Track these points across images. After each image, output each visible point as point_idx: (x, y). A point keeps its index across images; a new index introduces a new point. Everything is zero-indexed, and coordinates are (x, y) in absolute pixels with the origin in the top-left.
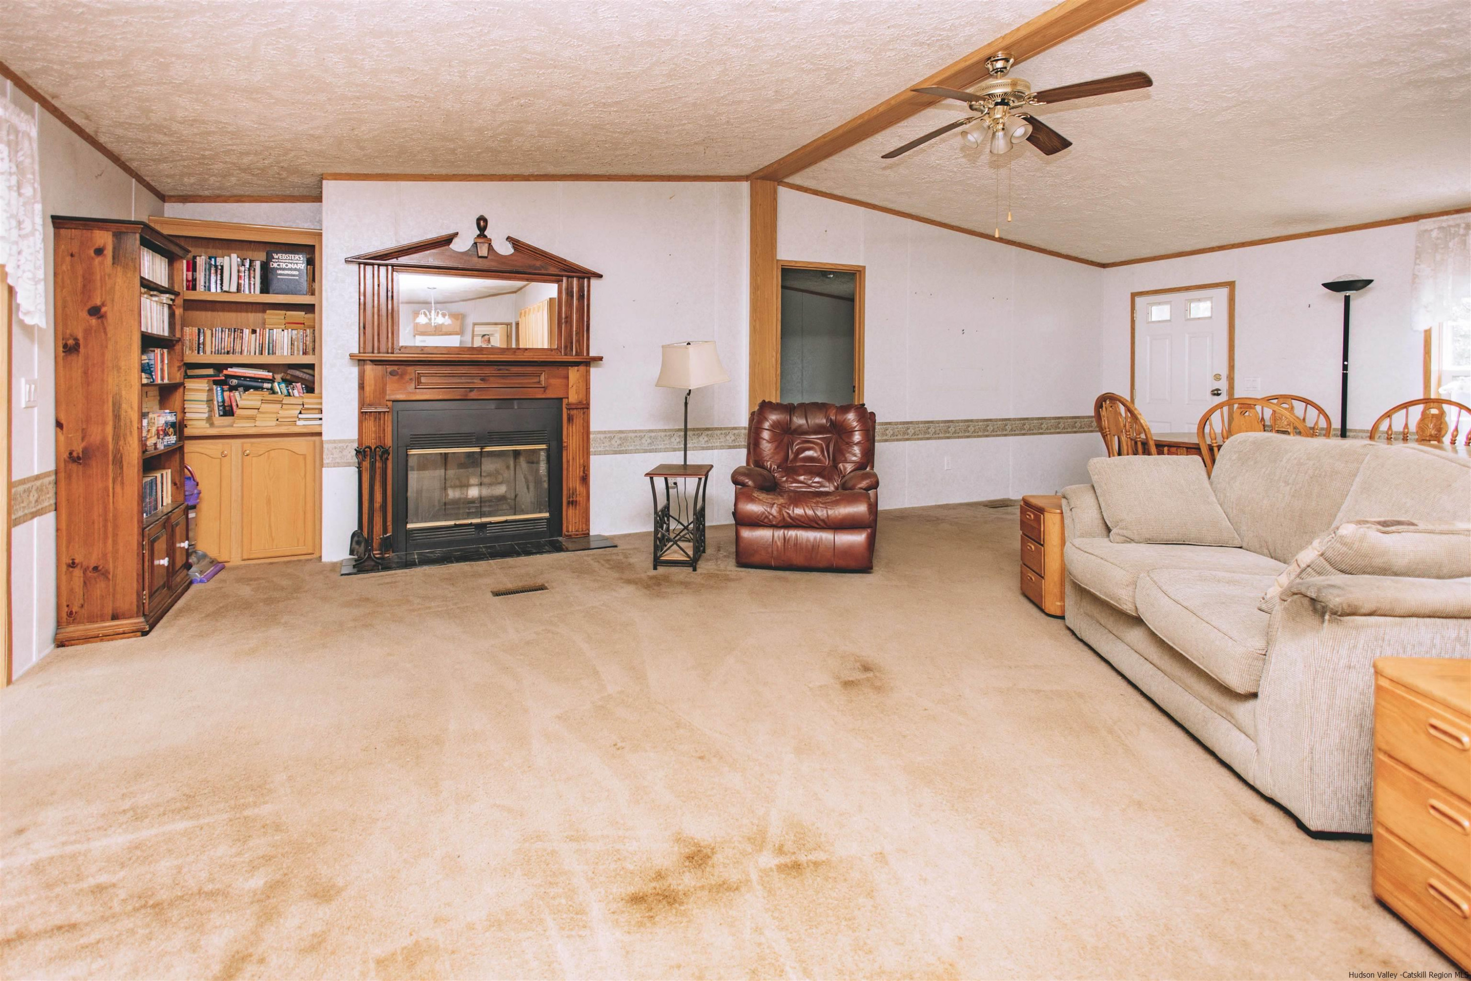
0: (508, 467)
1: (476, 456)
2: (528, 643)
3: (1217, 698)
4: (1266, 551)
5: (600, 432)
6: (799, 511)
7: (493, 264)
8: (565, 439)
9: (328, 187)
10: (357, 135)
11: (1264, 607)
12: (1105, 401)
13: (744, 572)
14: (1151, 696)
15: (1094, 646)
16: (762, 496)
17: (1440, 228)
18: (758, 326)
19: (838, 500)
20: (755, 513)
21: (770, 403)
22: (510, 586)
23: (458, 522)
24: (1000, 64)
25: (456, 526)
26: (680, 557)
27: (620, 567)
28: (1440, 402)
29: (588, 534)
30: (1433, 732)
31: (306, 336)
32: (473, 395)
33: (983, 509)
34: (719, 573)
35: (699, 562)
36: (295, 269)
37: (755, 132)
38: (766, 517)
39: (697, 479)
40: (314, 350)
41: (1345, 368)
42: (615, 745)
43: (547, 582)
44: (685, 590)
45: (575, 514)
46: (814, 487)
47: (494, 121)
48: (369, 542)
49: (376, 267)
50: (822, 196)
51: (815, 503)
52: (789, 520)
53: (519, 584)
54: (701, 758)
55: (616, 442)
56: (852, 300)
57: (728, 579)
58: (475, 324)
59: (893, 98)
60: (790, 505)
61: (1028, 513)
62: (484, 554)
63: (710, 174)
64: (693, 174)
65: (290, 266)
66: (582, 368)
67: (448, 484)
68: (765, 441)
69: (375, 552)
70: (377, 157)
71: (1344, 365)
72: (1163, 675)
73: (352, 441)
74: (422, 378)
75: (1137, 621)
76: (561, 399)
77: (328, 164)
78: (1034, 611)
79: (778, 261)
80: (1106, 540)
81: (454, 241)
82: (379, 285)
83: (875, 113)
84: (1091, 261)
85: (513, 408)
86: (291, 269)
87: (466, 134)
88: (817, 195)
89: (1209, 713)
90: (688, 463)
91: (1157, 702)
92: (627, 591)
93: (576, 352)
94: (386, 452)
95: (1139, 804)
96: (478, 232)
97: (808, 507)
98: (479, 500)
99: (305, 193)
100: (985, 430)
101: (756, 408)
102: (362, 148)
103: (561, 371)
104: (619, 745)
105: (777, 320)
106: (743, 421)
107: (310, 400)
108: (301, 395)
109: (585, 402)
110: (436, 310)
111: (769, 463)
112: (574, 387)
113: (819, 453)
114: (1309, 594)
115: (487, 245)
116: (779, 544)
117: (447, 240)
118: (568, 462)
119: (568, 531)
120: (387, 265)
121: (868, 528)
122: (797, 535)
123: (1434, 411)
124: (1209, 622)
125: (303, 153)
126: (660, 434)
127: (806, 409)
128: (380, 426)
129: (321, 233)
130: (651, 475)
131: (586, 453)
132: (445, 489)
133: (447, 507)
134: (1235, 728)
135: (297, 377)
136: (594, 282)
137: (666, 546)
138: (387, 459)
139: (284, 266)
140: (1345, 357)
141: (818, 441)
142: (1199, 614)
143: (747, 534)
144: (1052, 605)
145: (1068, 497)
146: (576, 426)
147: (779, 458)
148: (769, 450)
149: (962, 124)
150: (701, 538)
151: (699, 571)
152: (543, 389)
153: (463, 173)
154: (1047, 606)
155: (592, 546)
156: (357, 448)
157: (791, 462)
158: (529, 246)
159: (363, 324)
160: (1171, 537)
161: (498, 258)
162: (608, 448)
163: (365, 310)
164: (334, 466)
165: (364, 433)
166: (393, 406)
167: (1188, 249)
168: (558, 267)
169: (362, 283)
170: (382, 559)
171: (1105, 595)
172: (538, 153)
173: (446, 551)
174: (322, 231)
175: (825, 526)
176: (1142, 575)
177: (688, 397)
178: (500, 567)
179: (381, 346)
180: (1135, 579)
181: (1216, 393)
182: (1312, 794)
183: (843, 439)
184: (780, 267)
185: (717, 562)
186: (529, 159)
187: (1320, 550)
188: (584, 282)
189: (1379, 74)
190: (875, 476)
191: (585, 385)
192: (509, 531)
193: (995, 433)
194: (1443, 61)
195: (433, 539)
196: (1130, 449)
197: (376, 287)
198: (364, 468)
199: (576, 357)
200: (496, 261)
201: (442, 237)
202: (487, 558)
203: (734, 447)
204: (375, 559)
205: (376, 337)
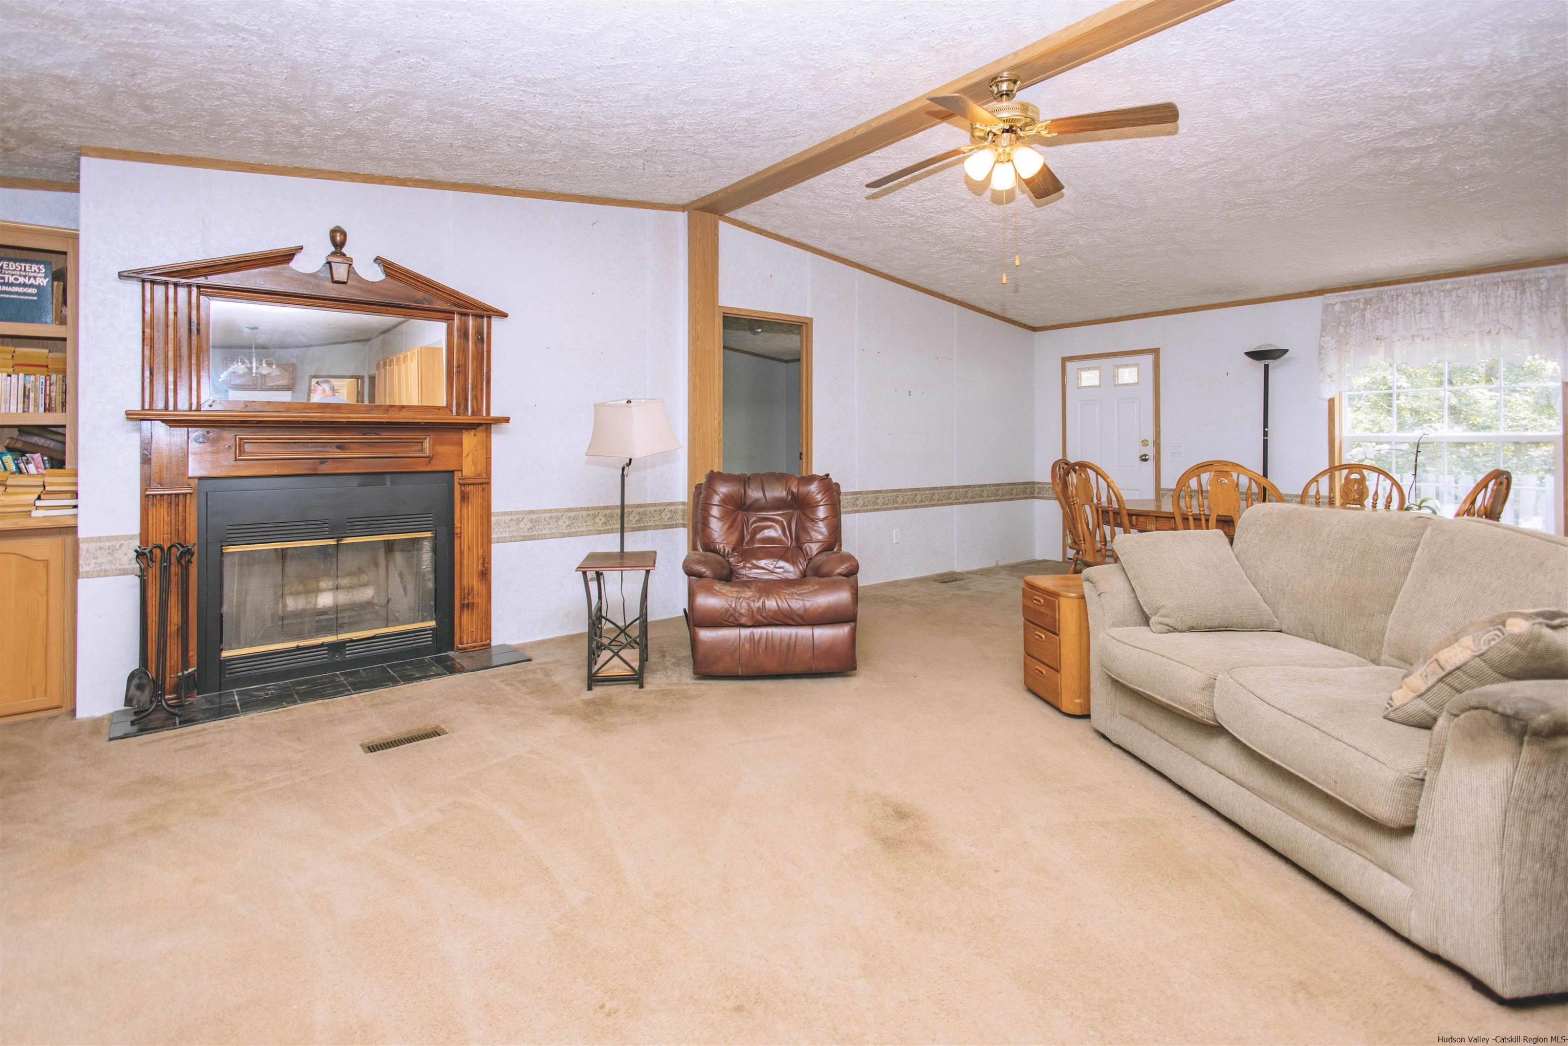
0: (377, 564)
1: (330, 550)
2: (430, 830)
5: (504, 514)
6: (771, 604)
7: (357, 292)
8: (457, 524)
9: (90, 167)
10: (139, 85)
11: (1392, 715)
13: (705, 685)
14: (1234, 818)
17: (1342, 303)
18: (698, 382)
19: (810, 589)
20: (717, 609)
21: (720, 473)
22: (388, 733)
23: (302, 643)
24: (1004, 87)
25: (298, 648)
26: (622, 670)
27: (543, 689)
29: (490, 644)
31: (51, 385)
32: (324, 468)
33: (936, 585)
34: (673, 688)
35: (646, 675)
36: (32, 286)
37: (709, 146)
38: (732, 615)
39: (638, 572)
40: (64, 405)
41: (1265, 434)
42: (602, 1007)
43: (444, 722)
45: (472, 620)
46: (778, 573)
47: (366, 87)
48: (157, 683)
49: (171, 289)
50: (768, 237)
51: (789, 595)
52: (759, 616)
53: (402, 730)
54: (739, 1009)
55: (525, 526)
56: (797, 362)
57: (689, 697)
59: (875, 119)
60: (758, 598)
61: (1036, 597)
62: (343, 685)
63: (641, 198)
64: (622, 197)
65: (22, 280)
66: (481, 434)
67: (287, 589)
68: (715, 520)
69: (166, 697)
70: (172, 127)
71: (1264, 431)
73: (131, 537)
74: (246, 446)
75: (1216, 730)
76: (453, 472)
77: (89, 131)
78: (1046, 709)
79: (719, 306)
80: (1145, 628)
81: (296, 258)
82: (176, 314)
83: (852, 136)
84: (1024, 325)
85: (384, 485)
86: (25, 285)
87: (320, 104)
88: (762, 234)
89: (1328, 843)
90: (626, 550)
92: (560, 727)
93: (473, 411)
94: (189, 552)
96: (333, 249)
97: (779, 598)
98: (334, 609)
99: (51, 177)
100: (932, 499)
101: (702, 480)
102: (149, 110)
103: (453, 436)
104: (609, 1005)
105: (719, 376)
106: (681, 493)
107: (56, 480)
108: (41, 471)
109: (484, 476)
110: (257, 356)
111: (721, 546)
112: (471, 456)
113: (780, 532)
114: (1499, 709)
115: (347, 266)
116: (748, 647)
117: (287, 256)
118: (462, 553)
119: (461, 643)
120: (189, 286)
121: (850, 621)
122: (767, 633)
123: (1355, 476)
124: (1341, 738)
125: (44, 108)
126: (581, 513)
127: (764, 479)
128: (177, 513)
129: (78, 235)
130: (584, 570)
131: (487, 541)
132: (283, 597)
133: (285, 622)
135: (36, 445)
136: (496, 322)
137: (603, 656)
138: (190, 561)
139: (12, 279)
140: (1266, 425)
141: (778, 518)
142: (1323, 728)
143: (705, 634)
144: (1071, 702)
145: (1093, 579)
146: (472, 506)
147: (734, 538)
148: (721, 530)
150: (644, 640)
151: (647, 687)
152: (427, 459)
153: (309, 166)
154: (1064, 704)
155: (495, 663)
156: (139, 547)
157: (747, 543)
158: (407, 271)
159: (149, 369)
160: (1216, 622)
161: (363, 286)
162: (514, 534)
163: (152, 347)
164: (99, 576)
165: (150, 526)
166: (199, 485)
167: (1116, 315)
168: (447, 301)
169: (148, 309)
170: (180, 706)
171: (1171, 699)
172: (423, 146)
173: (283, 684)
174: (78, 230)
175: (802, 622)
176: (1220, 677)
177: (626, 469)
178: (370, 704)
179: (179, 400)
180: (1212, 681)
181: (1144, 459)
182: (1506, 954)
183: (807, 516)
184: (722, 315)
185: (667, 672)
186: (410, 154)
187: (1474, 648)
188: (483, 322)
189: (1351, 138)
190: (850, 558)
191: (484, 454)
192: (380, 648)
193: (941, 502)
194: (1411, 129)
195: (264, 670)
196: (1101, 521)
197: (171, 316)
198: (150, 576)
199: (472, 418)
200: (361, 289)
201: (278, 251)
202: (348, 690)
203: (671, 526)
204: (168, 708)
205: (171, 387)
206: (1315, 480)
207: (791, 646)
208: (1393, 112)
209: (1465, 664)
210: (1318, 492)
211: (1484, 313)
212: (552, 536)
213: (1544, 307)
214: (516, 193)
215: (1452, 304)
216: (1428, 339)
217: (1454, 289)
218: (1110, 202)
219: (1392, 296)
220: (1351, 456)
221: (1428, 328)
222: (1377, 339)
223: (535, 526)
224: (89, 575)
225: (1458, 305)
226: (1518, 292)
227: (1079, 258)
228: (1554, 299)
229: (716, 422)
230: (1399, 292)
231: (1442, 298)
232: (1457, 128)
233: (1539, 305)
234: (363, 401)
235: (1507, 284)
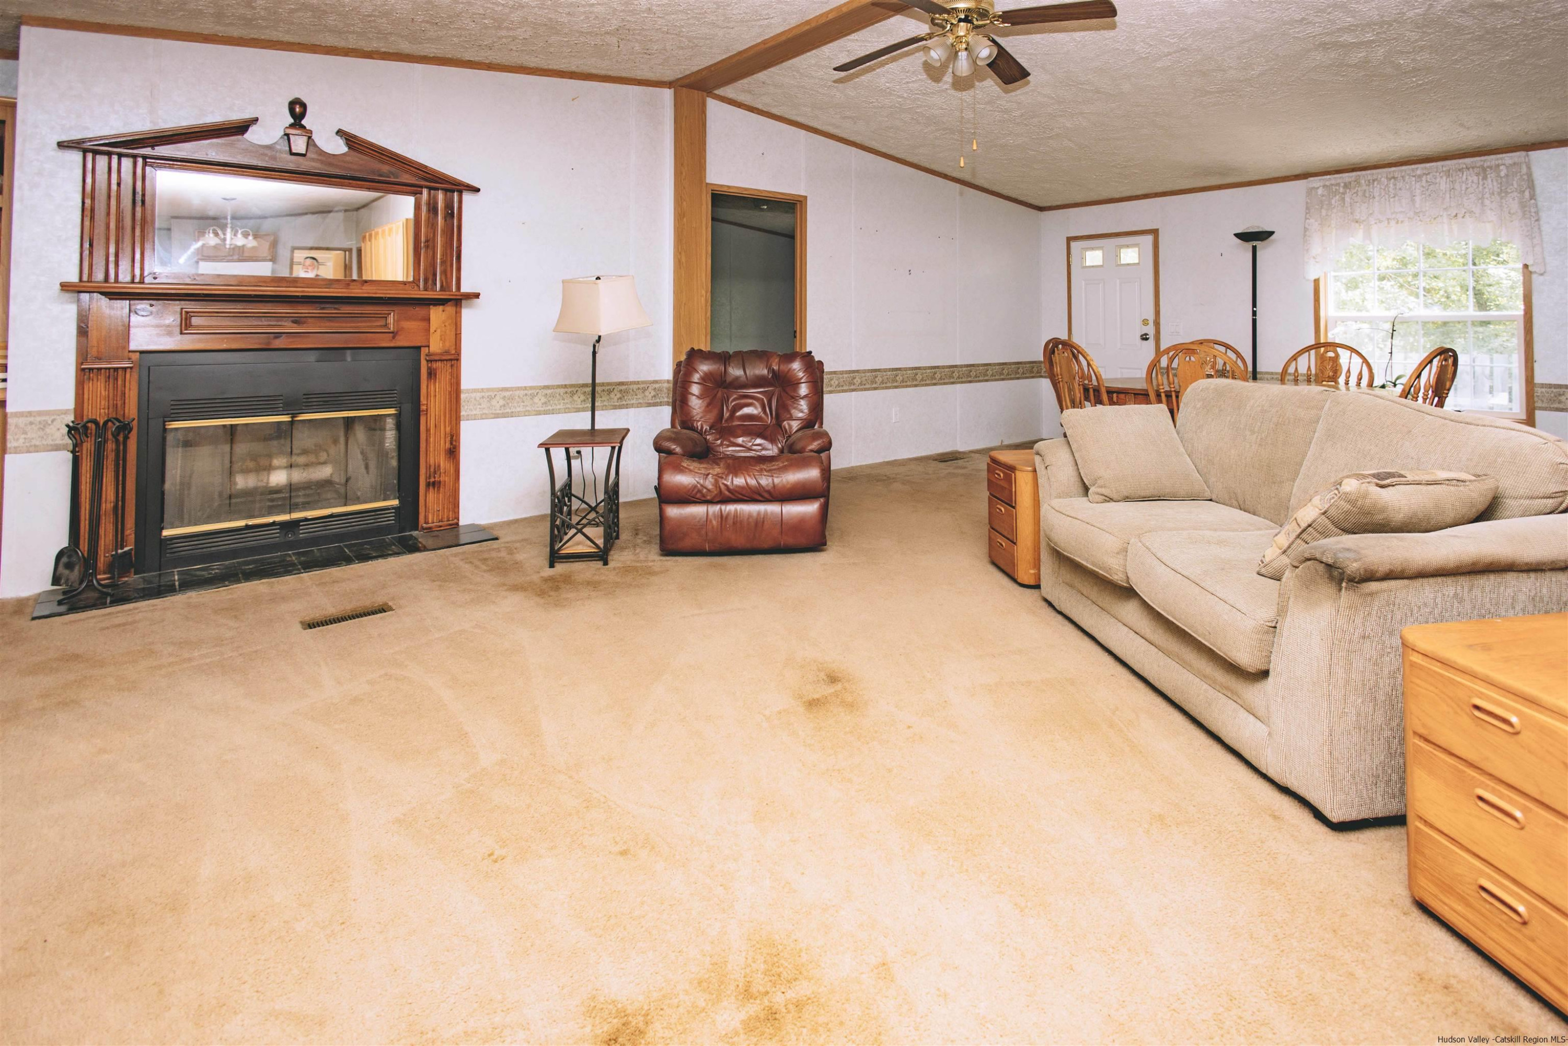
0: (335, 442)
1: (284, 427)
2: (355, 700)
3: (1220, 675)
4: (1235, 503)
5: (475, 391)
6: (739, 481)
7: (318, 165)
8: (423, 400)
9: (30, 37)
11: (1263, 571)
12: (1057, 347)
13: (671, 561)
14: (1145, 675)
15: (1076, 619)
16: (694, 465)
17: (1324, 186)
18: (683, 260)
19: (785, 466)
20: (685, 487)
21: (700, 351)
22: (332, 610)
23: (251, 522)
25: (247, 527)
26: (586, 548)
27: (501, 568)
28: (1334, 346)
29: (457, 524)
30: (1477, 713)
32: (278, 343)
34: (638, 565)
35: (612, 552)
37: (683, 26)
38: (699, 491)
39: (610, 448)
41: (1254, 313)
42: (490, 855)
43: (393, 599)
44: (593, 594)
45: (438, 499)
46: (754, 450)
48: (90, 562)
49: (115, 159)
50: (759, 114)
51: (758, 471)
52: (727, 493)
53: (349, 606)
54: (624, 853)
55: (497, 403)
56: (791, 236)
57: (652, 573)
58: (294, 249)
60: (727, 475)
61: (997, 472)
62: (293, 565)
63: (624, 75)
64: (603, 72)
66: (450, 309)
67: (236, 467)
68: (694, 397)
69: (99, 577)
71: (1253, 311)
72: (1156, 650)
73: (66, 412)
74: (193, 319)
75: (1128, 592)
76: (419, 348)
77: (29, 2)
78: (1005, 581)
79: (707, 184)
80: (1085, 499)
81: (250, 129)
82: (119, 184)
83: (824, 20)
84: (1030, 205)
85: (345, 360)
88: (753, 112)
90: (597, 427)
91: (1151, 681)
92: (512, 602)
93: (442, 286)
94: (124, 428)
95: (1161, 818)
96: (292, 121)
97: (749, 476)
98: (288, 488)
100: (933, 378)
101: (683, 358)
103: (419, 311)
104: (498, 853)
105: (707, 253)
106: (666, 372)
109: (453, 352)
110: (232, 228)
111: (699, 424)
112: (439, 331)
113: (760, 410)
114: (1324, 560)
115: (305, 139)
116: (714, 523)
117: (241, 128)
118: (428, 430)
119: (426, 523)
120: (135, 157)
121: (821, 497)
122: (736, 510)
123: (1331, 354)
124: (1215, 593)
127: (743, 358)
128: (116, 388)
129: (15, 104)
130: (547, 446)
131: (455, 418)
132: (231, 473)
133: (233, 501)
134: (1242, 709)
136: (467, 197)
137: (566, 534)
138: (127, 439)
140: (1254, 304)
141: (758, 395)
142: (1202, 585)
143: (673, 511)
144: (1025, 573)
145: (1043, 453)
146: (440, 382)
147: (712, 417)
148: (700, 408)
149: (922, 39)
150: (613, 520)
151: (612, 564)
152: (391, 335)
153: (267, 37)
154: (1019, 575)
155: (462, 541)
156: (73, 422)
157: (726, 421)
158: (372, 144)
159: (88, 242)
160: (1147, 493)
161: (324, 159)
162: (486, 411)
163: (92, 218)
164: (28, 452)
165: (86, 401)
166: (140, 359)
167: (1117, 196)
168: (415, 175)
169: (89, 180)
170: (113, 586)
171: (1093, 564)
172: (384, 20)
173: (230, 564)
174: (16, 99)
175: (770, 498)
176: (1132, 541)
177: (597, 345)
178: (317, 583)
179: (120, 272)
180: (1125, 545)
181: (1145, 338)
182: (1333, 782)
183: (787, 393)
184: (710, 192)
185: (635, 550)
186: (371, 27)
187: (1320, 507)
188: (453, 197)
189: (1298, 33)
190: (826, 434)
191: (454, 329)
192: (336, 528)
193: (942, 381)
194: (1349, 26)
195: (209, 549)
196: (1082, 399)
197: (114, 187)
198: (84, 452)
199: (440, 293)
200: (322, 162)
201: (231, 122)
202: (299, 569)
203: (655, 405)
204: (100, 588)
205: (112, 258)
206: (1294, 358)
207: (759, 523)
208: (1329, 10)
209: (1314, 521)
210: (1296, 369)
211: (1450, 197)
212: (527, 413)
213: (1503, 192)
214: (490, 67)
215: (1422, 189)
216: (1402, 222)
217: (1424, 174)
218: (1087, 87)
219: (1369, 181)
220: (1335, 335)
221: (1401, 212)
222: (1357, 222)
223: (508, 404)
224: (17, 451)
225: (1427, 190)
226: (1481, 178)
227: (1069, 140)
228: (1512, 185)
229: (703, 299)
230: (1375, 177)
231: (1413, 183)
232: (1392, 25)
233: (1499, 190)
234: (351, 275)
235: (1471, 170)
